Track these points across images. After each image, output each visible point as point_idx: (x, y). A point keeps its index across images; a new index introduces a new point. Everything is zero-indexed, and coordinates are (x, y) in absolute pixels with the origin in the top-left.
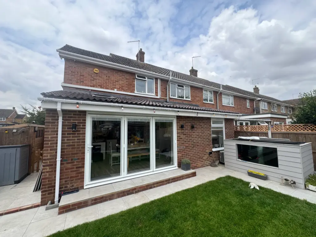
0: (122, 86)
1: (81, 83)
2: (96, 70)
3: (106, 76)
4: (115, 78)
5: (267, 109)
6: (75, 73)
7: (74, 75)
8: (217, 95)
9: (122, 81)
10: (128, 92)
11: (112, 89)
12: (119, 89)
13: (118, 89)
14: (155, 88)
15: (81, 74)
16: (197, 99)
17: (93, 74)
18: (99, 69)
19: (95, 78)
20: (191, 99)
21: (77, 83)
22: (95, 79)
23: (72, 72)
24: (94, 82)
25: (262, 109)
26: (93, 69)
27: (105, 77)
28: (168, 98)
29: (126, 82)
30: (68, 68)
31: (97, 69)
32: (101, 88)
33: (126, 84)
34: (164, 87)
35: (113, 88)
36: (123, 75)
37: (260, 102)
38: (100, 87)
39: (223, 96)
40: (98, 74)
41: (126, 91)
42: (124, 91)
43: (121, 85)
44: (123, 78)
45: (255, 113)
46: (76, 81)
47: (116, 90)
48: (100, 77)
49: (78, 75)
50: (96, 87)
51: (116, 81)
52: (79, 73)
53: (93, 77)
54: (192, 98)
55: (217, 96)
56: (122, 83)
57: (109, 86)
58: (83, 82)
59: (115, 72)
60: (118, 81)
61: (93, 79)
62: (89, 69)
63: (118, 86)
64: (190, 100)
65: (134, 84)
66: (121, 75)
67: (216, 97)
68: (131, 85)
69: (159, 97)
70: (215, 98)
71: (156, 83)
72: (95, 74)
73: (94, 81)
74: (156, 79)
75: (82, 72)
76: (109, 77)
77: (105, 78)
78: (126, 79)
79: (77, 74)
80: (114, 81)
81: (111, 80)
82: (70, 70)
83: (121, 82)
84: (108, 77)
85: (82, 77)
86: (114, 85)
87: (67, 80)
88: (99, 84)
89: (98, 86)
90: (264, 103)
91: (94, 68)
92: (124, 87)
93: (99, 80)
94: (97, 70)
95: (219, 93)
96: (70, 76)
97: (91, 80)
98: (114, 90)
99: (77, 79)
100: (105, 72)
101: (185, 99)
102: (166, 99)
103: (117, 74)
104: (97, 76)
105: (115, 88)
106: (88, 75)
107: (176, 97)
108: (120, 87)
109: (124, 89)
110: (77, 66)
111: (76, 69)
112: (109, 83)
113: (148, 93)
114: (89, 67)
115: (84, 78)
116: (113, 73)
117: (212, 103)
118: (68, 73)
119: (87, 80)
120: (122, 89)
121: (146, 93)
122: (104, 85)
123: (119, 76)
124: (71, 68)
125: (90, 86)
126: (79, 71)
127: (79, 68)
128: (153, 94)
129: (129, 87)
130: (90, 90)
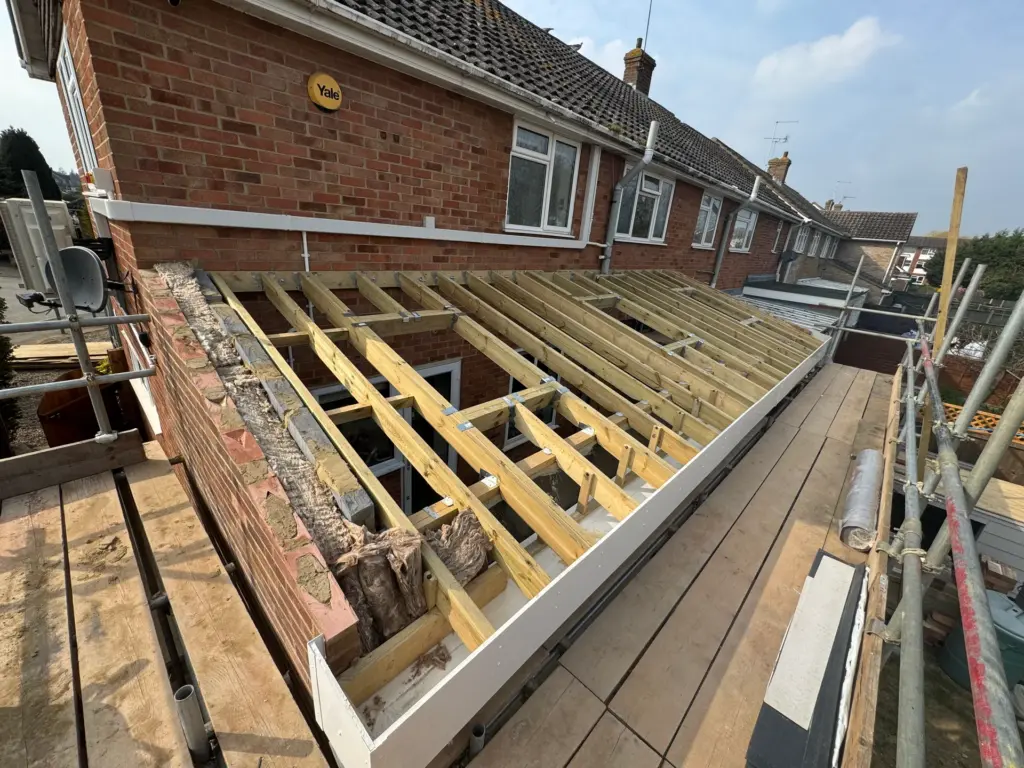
0: (456, 197)
1: (246, 185)
2: (324, 87)
3: (384, 136)
4: (427, 147)
6: (189, 105)
7: (182, 129)
8: (732, 215)
9: (456, 163)
11: (411, 220)
12: (444, 212)
13: (442, 218)
14: (577, 197)
15: (231, 112)
17: (307, 117)
18: (339, 79)
19: (322, 144)
20: (665, 240)
21: (217, 193)
22: (324, 156)
23: (159, 96)
24: (320, 179)
26: (307, 79)
27: (379, 138)
28: (608, 242)
29: (475, 167)
30: (123, 55)
31: (331, 84)
32: (362, 215)
33: (473, 183)
34: (603, 191)
35: (416, 208)
36: (462, 128)
37: (800, 230)
38: (351, 210)
39: (738, 216)
40: (336, 117)
43: (451, 188)
44: (460, 146)
45: (779, 268)
46: (205, 173)
47: (430, 220)
48: (347, 138)
49: (214, 122)
50: (335, 214)
51: (428, 166)
52: (215, 102)
53: (310, 142)
54: (668, 235)
56: (456, 179)
57: (396, 198)
58: (256, 179)
59: (428, 107)
60: (438, 168)
61: (314, 153)
62: (279, 76)
63: (437, 199)
64: (662, 241)
65: (505, 181)
66: (453, 122)
67: (726, 222)
68: (491, 186)
69: (580, 244)
70: (722, 225)
71: (584, 172)
73: (318, 167)
74: (588, 149)
75: (232, 95)
76: (396, 139)
77: (378, 147)
78: (475, 150)
79: (201, 119)
80: (423, 169)
81: (406, 161)
82: (146, 79)
83: (449, 170)
84: (390, 140)
85: (241, 145)
86: (420, 192)
87: (143, 164)
88: (347, 190)
89: (345, 199)
91: (313, 71)
92: (463, 198)
93: (344, 160)
95: (741, 207)
96: (154, 131)
97: (300, 163)
98: (422, 225)
99: (211, 161)
100: (376, 100)
101: (651, 239)
102: (603, 249)
103: (437, 121)
104: (333, 132)
105: (426, 210)
106: (280, 123)
107: (628, 238)
108: (446, 203)
109: (463, 214)
110: (192, 46)
111: (186, 73)
112: (398, 179)
113: (549, 224)
114: (279, 59)
115: (258, 150)
116: (415, 113)
117: (709, 246)
118: (134, 105)
119: (279, 166)
120: (454, 213)
121: (544, 227)
122: (374, 195)
123: (446, 133)
124: (143, 54)
125: (298, 210)
126: (215, 88)
127: (205, 64)
128: (564, 230)
129: (482, 201)
130: (304, 234)
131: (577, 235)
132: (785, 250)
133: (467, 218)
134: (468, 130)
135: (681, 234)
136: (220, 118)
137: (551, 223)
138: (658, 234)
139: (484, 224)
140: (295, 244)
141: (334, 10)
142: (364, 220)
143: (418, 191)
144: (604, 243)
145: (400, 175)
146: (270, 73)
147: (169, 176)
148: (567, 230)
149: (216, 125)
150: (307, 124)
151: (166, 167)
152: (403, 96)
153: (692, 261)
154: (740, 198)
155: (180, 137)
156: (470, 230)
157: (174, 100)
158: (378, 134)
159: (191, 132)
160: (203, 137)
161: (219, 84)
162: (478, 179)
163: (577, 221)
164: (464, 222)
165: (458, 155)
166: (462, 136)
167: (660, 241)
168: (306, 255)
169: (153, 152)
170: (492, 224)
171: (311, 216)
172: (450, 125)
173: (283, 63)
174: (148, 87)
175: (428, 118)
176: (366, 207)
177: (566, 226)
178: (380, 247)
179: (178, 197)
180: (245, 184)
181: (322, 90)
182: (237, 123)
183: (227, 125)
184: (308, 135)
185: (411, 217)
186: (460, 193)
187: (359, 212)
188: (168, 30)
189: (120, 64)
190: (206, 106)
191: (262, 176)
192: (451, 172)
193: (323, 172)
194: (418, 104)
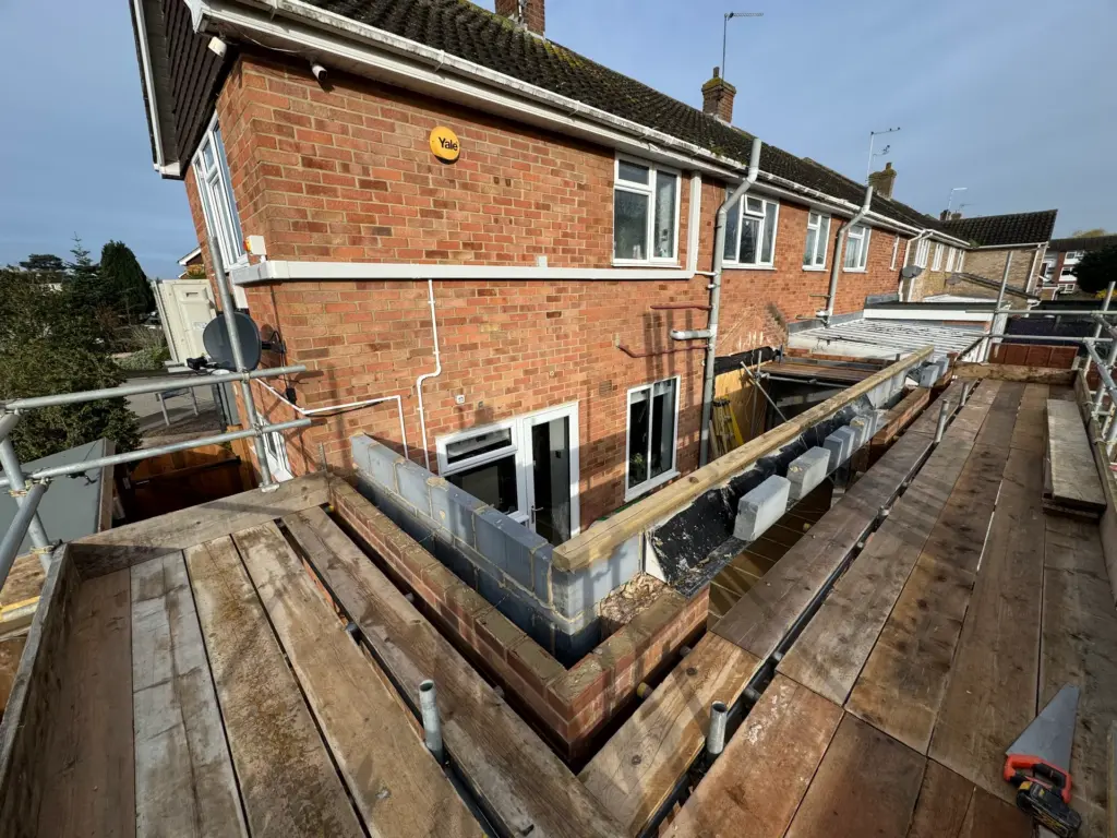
0: (565, 235)
2: (444, 139)
3: (497, 181)
4: (537, 188)
5: (924, 266)
6: (332, 168)
7: (326, 191)
8: (842, 231)
9: (563, 201)
11: (525, 260)
12: (554, 251)
13: (553, 256)
14: (681, 226)
15: (366, 171)
17: (430, 170)
19: (443, 193)
20: (774, 263)
21: (356, 248)
22: (445, 205)
23: (308, 163)
24: (442, 227)
26: (429, 134)
27: (493, 184)
28: (716, 270)
29: (581, 204)
30: (280, 129)
31: (450, 136)
32: (480, 259)
33: (581, 220)
34: (706, 217)
35: (528, 248)
37: (919, 243)
38: (470, 255)
39: (849, 232)
40: (455, 167)
41: (580, 261)
43: (560, 226)
44: (566, 184)
46: (345, 230)
47: (543, 259)
48: (465, 186)
49: (352, 182)
50: (456, 260)
51: (538, 206)
52: (353, 165)
53: (432, 192)
54: (777, 258)
55: (839, 235)
56: (564, 217)
57: (509, 239)
58: (387, 232)
60: (547, 207)
61: (436, 203)
62: (406, 134)
63: (547, 239)
64: (771, 266)
65: (610, 215)
66: (559, 161)
67: (837, 241)
68: (597, 221)
70: (833, 244)
71: (685, 199)
72: (444, 166)
73: (440, 216)
74: (688, 175)
75: (366, 156)
76: (508, 184)
77: (493, 191)
78: (580, 187)
79: (342, 180)
80: (533, 209)
81: (518, 203)
82: (298, 148)
83: (558, 209)
85: (375, 201)
86: (531, 232)
87: (296, 224)
88: (466, 236)
89: (466, 245)
91: (433, 126)
92: (573, 237)
93: (462, 208)
94: (454, 139)
95: (852, 223)
96: (304, 195)
97: (425, 213)
98: (534, 265)
99: (351, 219)
100: (489, 147)
101: (759, 264)
102: (712, 278)
103: (544, 162)
104: (452, 181)
105: (538, 250)
106: (410, 178)
107: (735, 263)
108: (557, 242)
109: (573, 251)
110: (333, 115)
111: (330, 140)
112: (511, 221)
113: (656, 255)
114: (405, 118)
115: (389, 205)
116: (525, 157)
117: (821, 267)
118: (289, 172)
119: (407, 218)
120: (564, 251)
121: (651, 259)
122: (490, 239)
123: (553, 172)
124: (296, 127)
125: (424, 258)
126: (353, 151)
127: (344, 130)
128: (670, 260)
129: (589, 237)
130: (430, 282)
131: (683, 264)
132: (905, 266)
133: (577, 255)
134: (572, 168)
135: (791, 256)
136: (357, 178)
137: (658, 254)
138: (766, 259)
139: (593, 259)
140: (422, 292)
141: (456, 66)
142: (482, 264)
143: (529, 232)
144: (713, 270)
145: (513, 218)
146: (397, 132)
147: (315, 235)
148: (674, 261)
149: (354, 185)
150: (430, 176)
151: (315, 227)
152: (513, 142)
153: (804, 284)
154: (850, 213)
155: (324, 198)
156: (580, 266)
157: (320, 166)
158: (492, 180)
159: (333, 192)
160: (344, 197)
161: (355, 146)
162: (585, 215)
163: (683, 251)
164: (573, 260)
165: (564, 192)
166: (568, 173)
167: (769, 266)
168: (432, 302)
169: (303, 214)
170: (600, 260)
171: (435, 263)
172: (555, 164)
173: (407, 122)
174: (299, 155)
175: (535, 160)
176: (483, 251)
177: (672, 256)
178: (497, 289)
179: (324, 253)
180: (379, 237)
181: (442, 143)
182: (370, 182)
183: (364, 184)
184: (431, 186)
185: (524, 258)
186: (568, 231)
187: (477, 256)
188: (315, 104)
189: (278, 137)
190: (346, 168)
191: (393, 228)
192: (559, 210)
193: (444, 220)
194: (526, 147)
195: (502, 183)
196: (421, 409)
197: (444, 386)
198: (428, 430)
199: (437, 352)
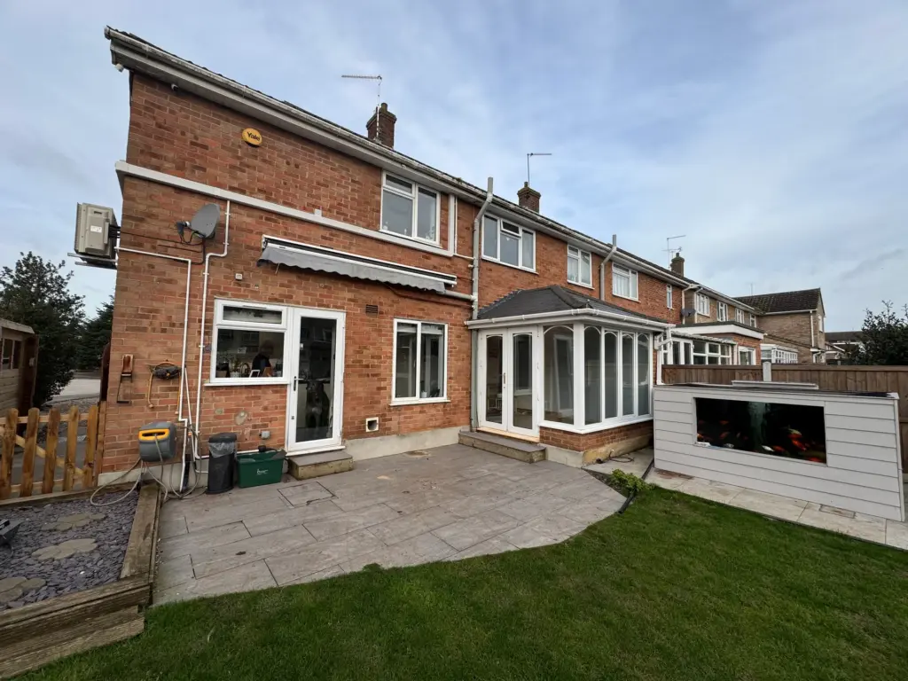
0: (339, 204)
2: (251, 134)
3: (288, 163)
4: (318, 174)
5: (708, 315)
6: (174, 132)
7: (167, 141)
8: (602, 264)
9: (339, 185)
10: (358, 225)
11: (304, 209)
12: (329, 210)
13: (328, 212)
14: (442, 223)
15: (196, 138)
16: (554, 270)
17: (240, 147)
18: (261, 133)
19: (248, 161)
20: (537, 270)
21: (180, 170)
22: (248, 166)
23: (159, 126)
24: (244, 177)
25: (698, 314)
26: (242, 130)
27: (285, 164)
28: (475, 258)
29: (353, 190)
30: (146, 108)
31: (254, 133)
32: (268, 199)
33: (353, 199)
34: (466, 225)
35: (308, 204)
36: (344, 169)
37: (695, 295)
38: (263, 196)
39: (614, 270)
40: (258, 150)
41: (351, 222)
42: (345, 220)
43: (335, 199)
44: (343, 177)
45: (684, 323)
46: (174, 162)
47: (319, 212)
48: (264, 161)
49: (185, 141)
50: (251, 195)
51: (318, 183)
52: (188, 134)
53: (239, 158)
54: (539, 267)
55: (600, 266)
56: (340, 195)
57: (295, 196)
58: (204, 170)
59: (319, 154)
60: (326, 186)
61: (241, 164)
62: (227, 128)
63: (325, 202)
64: (533, 270)
65: (379, 203)
66: (337, 165)
67: (600, 271)
68: (367, 203)
69: (450, 252)
70: (596, 273)
71: (445, 209)
72: (249, 148)
73: (243, 171)
74: (445, 195)
75: (198, 132)
76: (297, 166)
77: (284, 168)
78: (353, 181)
79: (178, 139)
80: (315, 184)
81: (302, 178)
82: (154, 118)
83: (334, 189)
85: (199, 153)
86: (312, 196)
87: (142, 151)
88: (261, 185)
89: (259, 190)
90: (702, 298)
91: (246, 127)
92: (346, 206)
93: (260, 171)
94: (258, 135)
95: (607, 259)
96: (152, 139)
97: (233, 167)
98: (312, 214)
99: (180, 157)
100: (284, 145)
101: (522, 266)
102: (472, 262)
103: (325, 162)
104: (256, 157)
105: (316, 206)
106: (224, 147)
107: (496, 260)
108: (332, 207)
109: (346, 215)
110: (182, 109)
111: (176, 119)
112: (296, 187)
113: (419, 235)
114: (228, 121)
115: (208, 157)
116: (311, 156)
117: (588, 285)
118: (145, 127)
119: (219, 166)
120: (338, 213)
121: (415, 237)
122: (279, 192)
123: (331, 169)
124: (156, 109)
125: (227, 188)
126: (190, 127)
127: (187, 118)
128: (434, 242)
129: (360, 211)
130: (228, 202)
131: (445, 247)
132: (683, 307)
133: (349, 217)
134: (348, 170)
136: (189, 140)
137: (421, 235)
138: (527, 264)
140: (221, 204)
142: (270, 202)
143: (311, 196)
144: (471, 257)
145: (298, 185)
146: (221, 126)
147: (154, 159)
148: (436, 243)
150: (240, 150)
151: (155, 155)
155: (165, 144)
157: (166, 129)
158: (285, 162)
160: (178, 146)
161: (192, 126)
162: (356, 197)
163: (444, 239)
165: (341, 182)
166: (344, 173)
168: (228, 213)
169: (149, 148)
170: (369, 225)
171: (235, 192)
172: (335, 166)
174: (155, 122)
175: (319, 160)
176: (273, 195)
177: (434, 240)
178: (281, 221)
179: (157, 169)
180: (197, 170)
181: (249, 135)
182: (198, 143)
183: (192, 143)
184: (240, 154)
186: (342, 203)
188: (172, 103)
189: (144, 111)
190: (183, 134)
191: (208, 169)
192: (336, 190)
193: (246, 174)
194: (313, 152)
195: (293, 166)
196: (206, 274)
197: (229, 266)
198: (210, 290)
199: (226, 244)
